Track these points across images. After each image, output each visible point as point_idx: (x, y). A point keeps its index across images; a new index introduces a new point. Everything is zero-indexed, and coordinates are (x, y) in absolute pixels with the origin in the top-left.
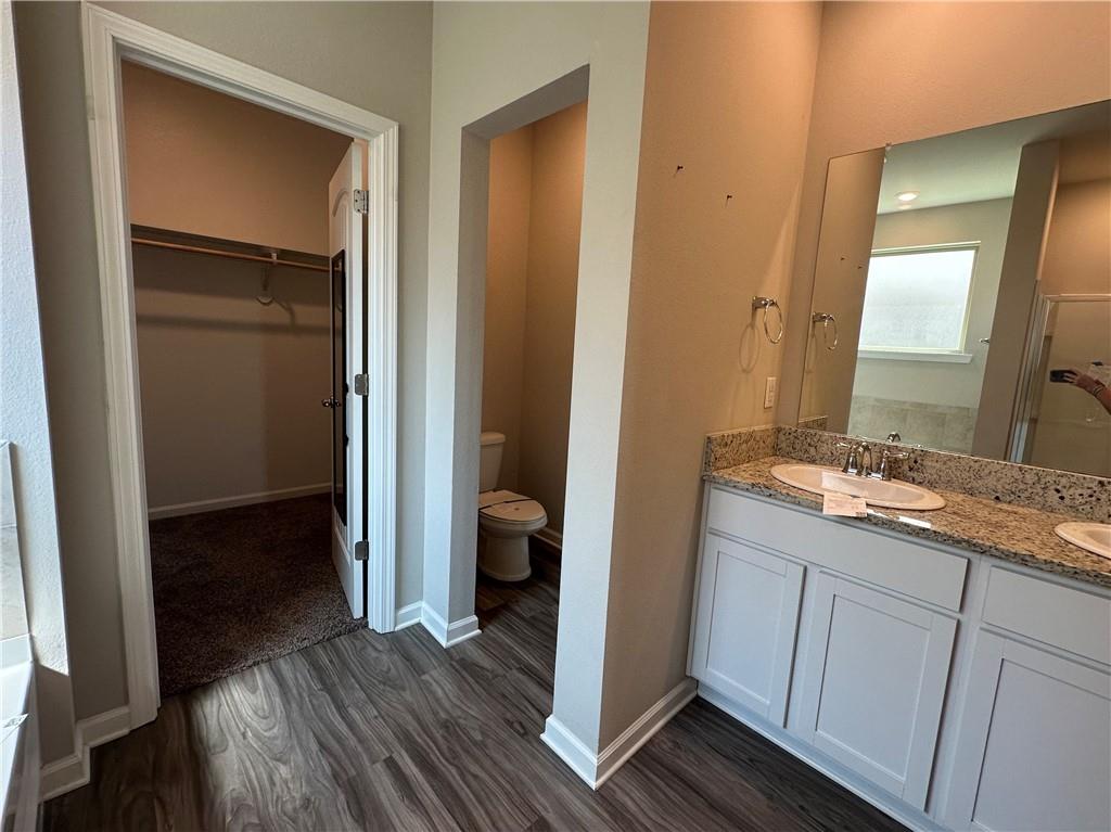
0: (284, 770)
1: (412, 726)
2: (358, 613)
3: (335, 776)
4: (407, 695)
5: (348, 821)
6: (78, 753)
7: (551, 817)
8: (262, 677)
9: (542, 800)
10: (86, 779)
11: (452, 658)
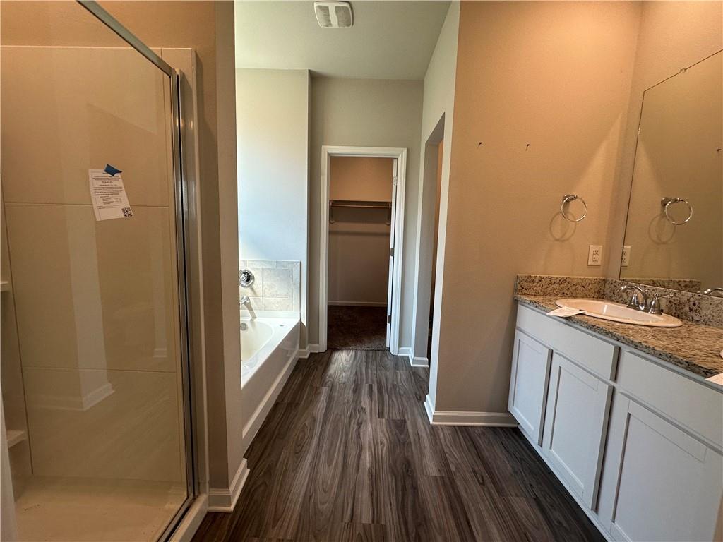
0: (344, 374)
1: (383, 380)
2: (388, 346)
3: (355, 382)
4: (388, 373)
5: (351, 391)
6: (307, 349)
7: (408, 422)
8: (352, 353)
9: (409, 416)
10: (307, 357)
11: (411, 370)
